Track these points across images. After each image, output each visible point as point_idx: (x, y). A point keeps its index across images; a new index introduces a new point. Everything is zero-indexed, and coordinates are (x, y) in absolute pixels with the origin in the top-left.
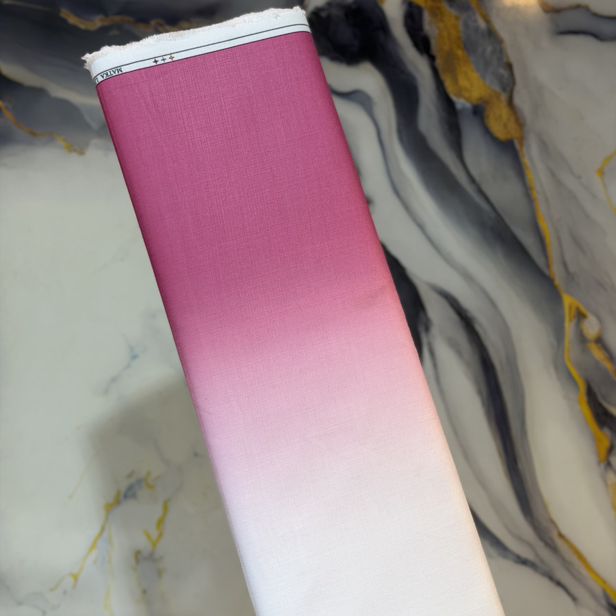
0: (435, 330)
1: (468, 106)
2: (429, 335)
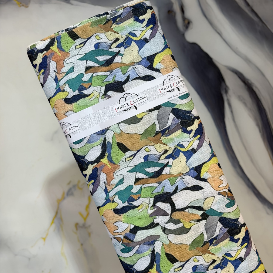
0: (230, 92)
2: (228, 95)
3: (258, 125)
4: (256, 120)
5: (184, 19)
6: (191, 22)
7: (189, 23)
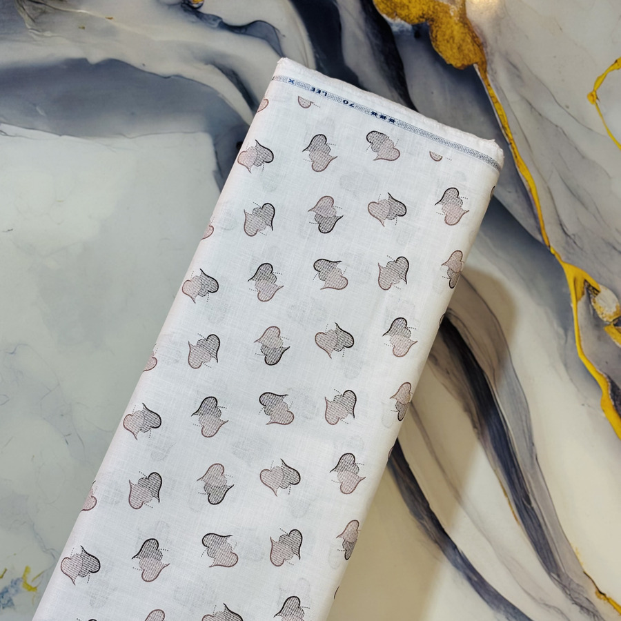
1: (408, 26)
3: (467, 409)
4: (462, 396)
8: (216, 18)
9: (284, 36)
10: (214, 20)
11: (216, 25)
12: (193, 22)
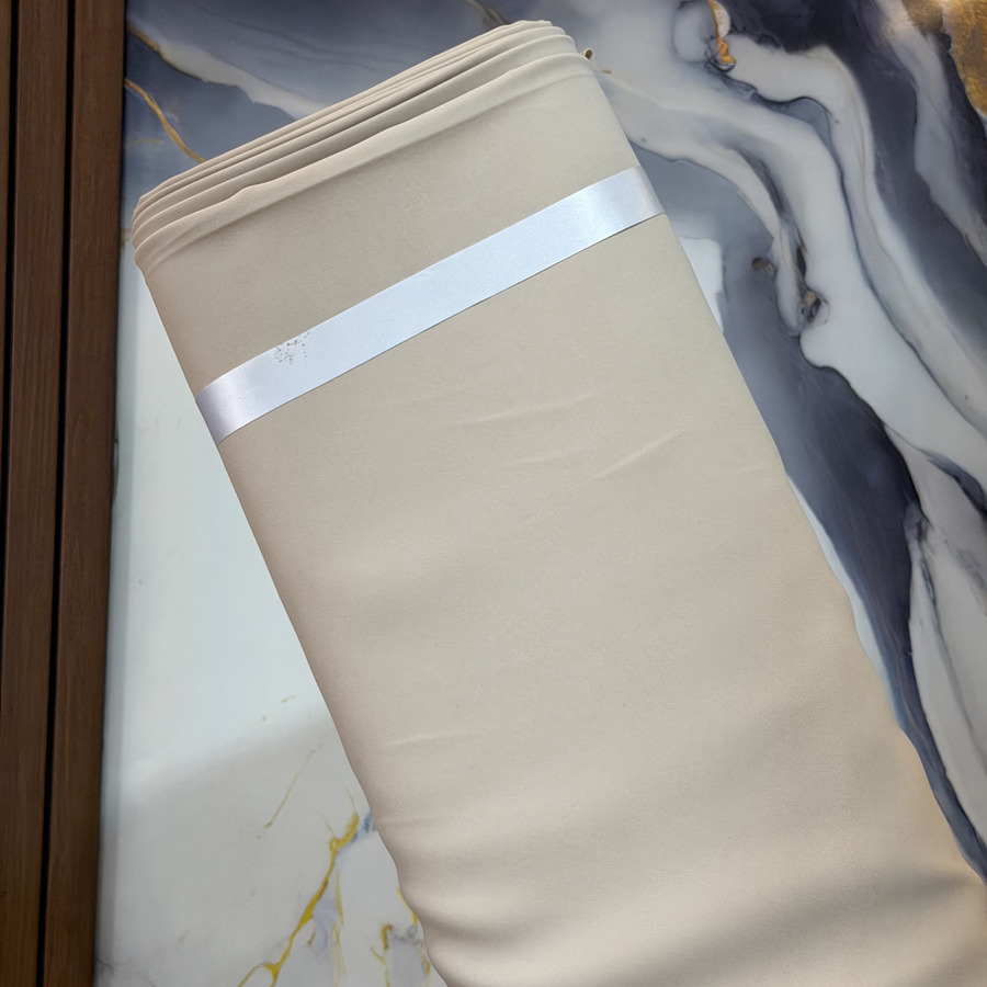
0: (935, 537)
2: (924, 545)
5: (804, 289)
6: (826, 302)
7: (818, 303)
8: (749, 87)
9: (837, 122)
10: (747, 90)
11: (748, 95)
12: (717, 90)
